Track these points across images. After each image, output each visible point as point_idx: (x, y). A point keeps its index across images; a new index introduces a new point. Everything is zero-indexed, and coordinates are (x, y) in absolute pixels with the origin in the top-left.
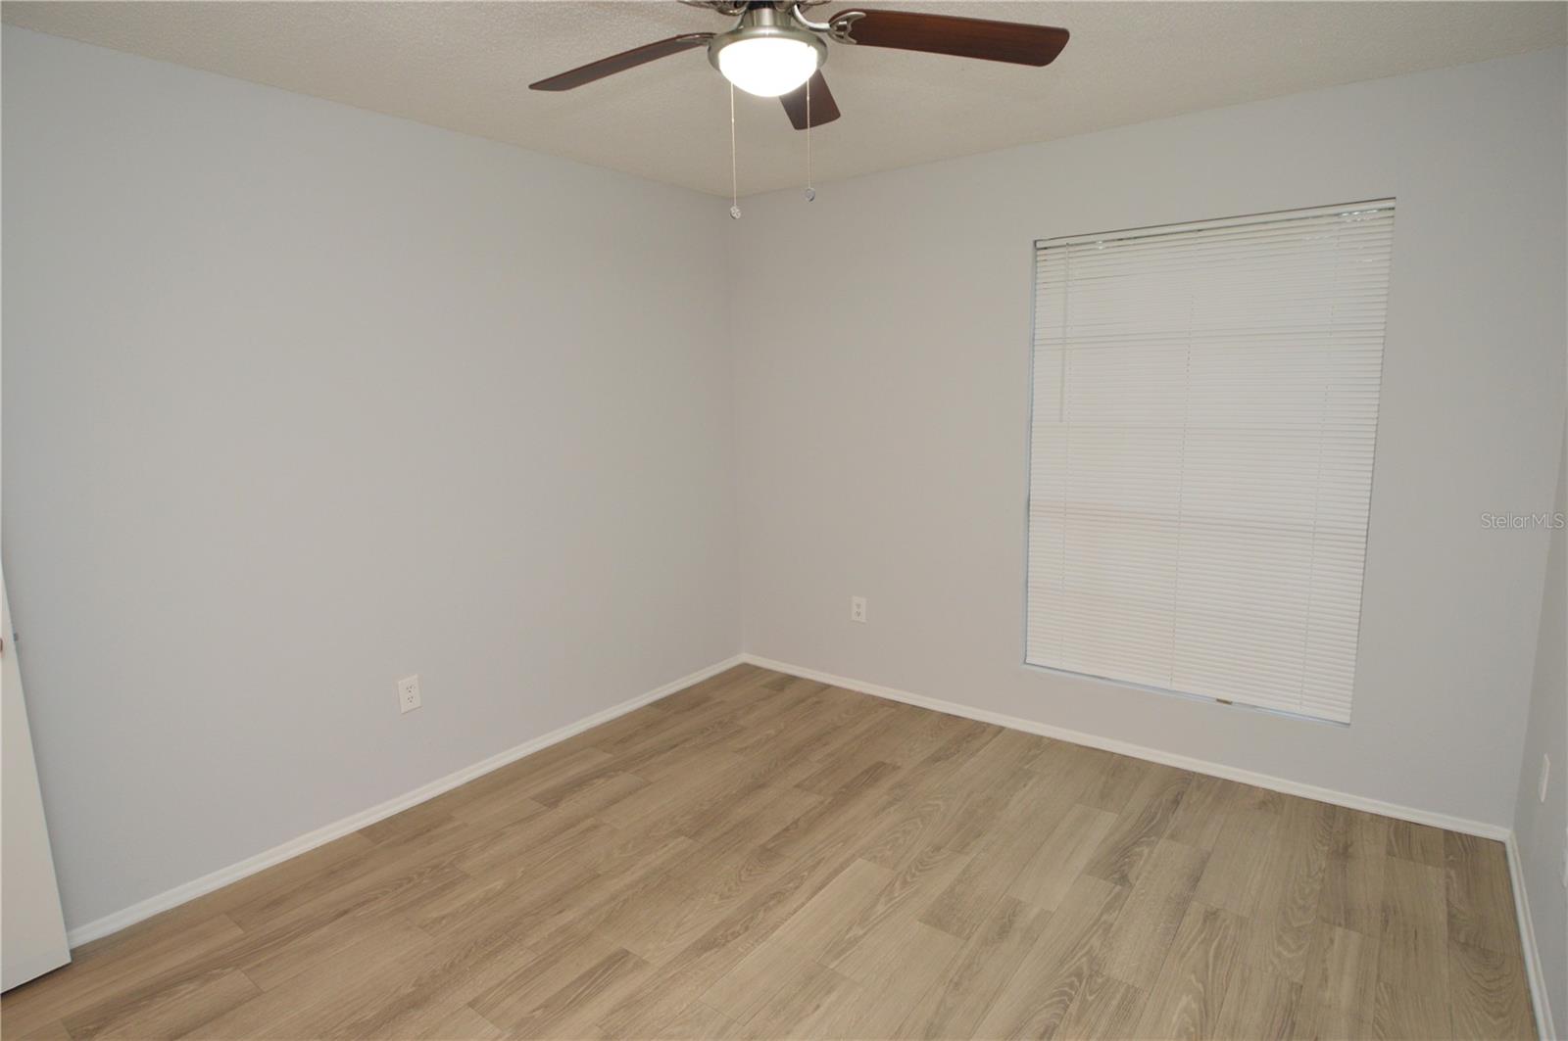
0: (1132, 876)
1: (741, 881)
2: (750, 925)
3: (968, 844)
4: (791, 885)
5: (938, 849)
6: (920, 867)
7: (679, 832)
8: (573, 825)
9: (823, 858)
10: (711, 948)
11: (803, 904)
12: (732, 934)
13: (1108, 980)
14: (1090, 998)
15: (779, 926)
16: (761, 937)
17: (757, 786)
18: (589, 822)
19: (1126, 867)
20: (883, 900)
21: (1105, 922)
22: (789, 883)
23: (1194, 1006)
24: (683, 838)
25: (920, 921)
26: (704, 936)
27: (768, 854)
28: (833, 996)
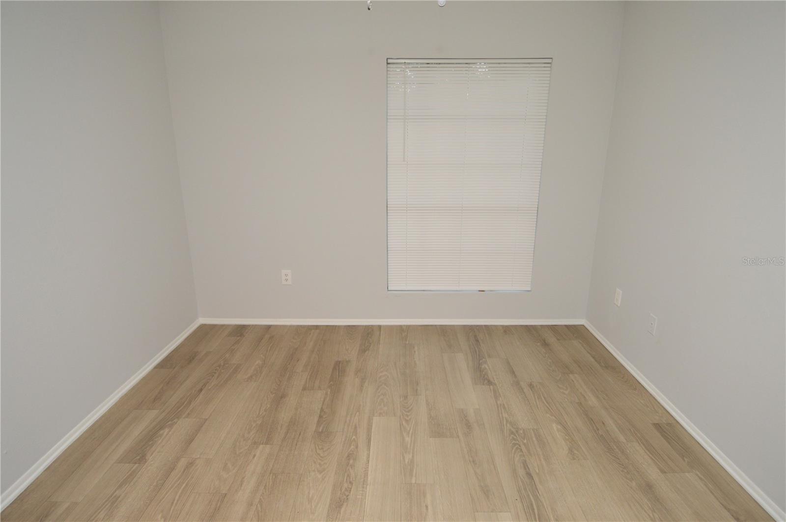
0: (492, 380)
1: (321, 457)
2: (351, 480)
3: (417, 390)
4: (352, 447)
5: (406, 397)
6: (407, 410)
7: (256, 444)
8: (172, 469)
9: (356, 425)
10: (342, 505)
11: (369, 455)
12: (346, 490)
13: (524, 430)
14: (525, 441)
15: (368, 473)
16: (363, 484)
17: (279, 398)
18: (183, 462)
19: (486, 376)
20: (405, 434)
21: (501, 405)
22: (350, 446)
23: (559, 427)
24: (261, 446)
25: (430, 437)
26: (331, 500)
27: (323, 434)
28: (429, 496)
